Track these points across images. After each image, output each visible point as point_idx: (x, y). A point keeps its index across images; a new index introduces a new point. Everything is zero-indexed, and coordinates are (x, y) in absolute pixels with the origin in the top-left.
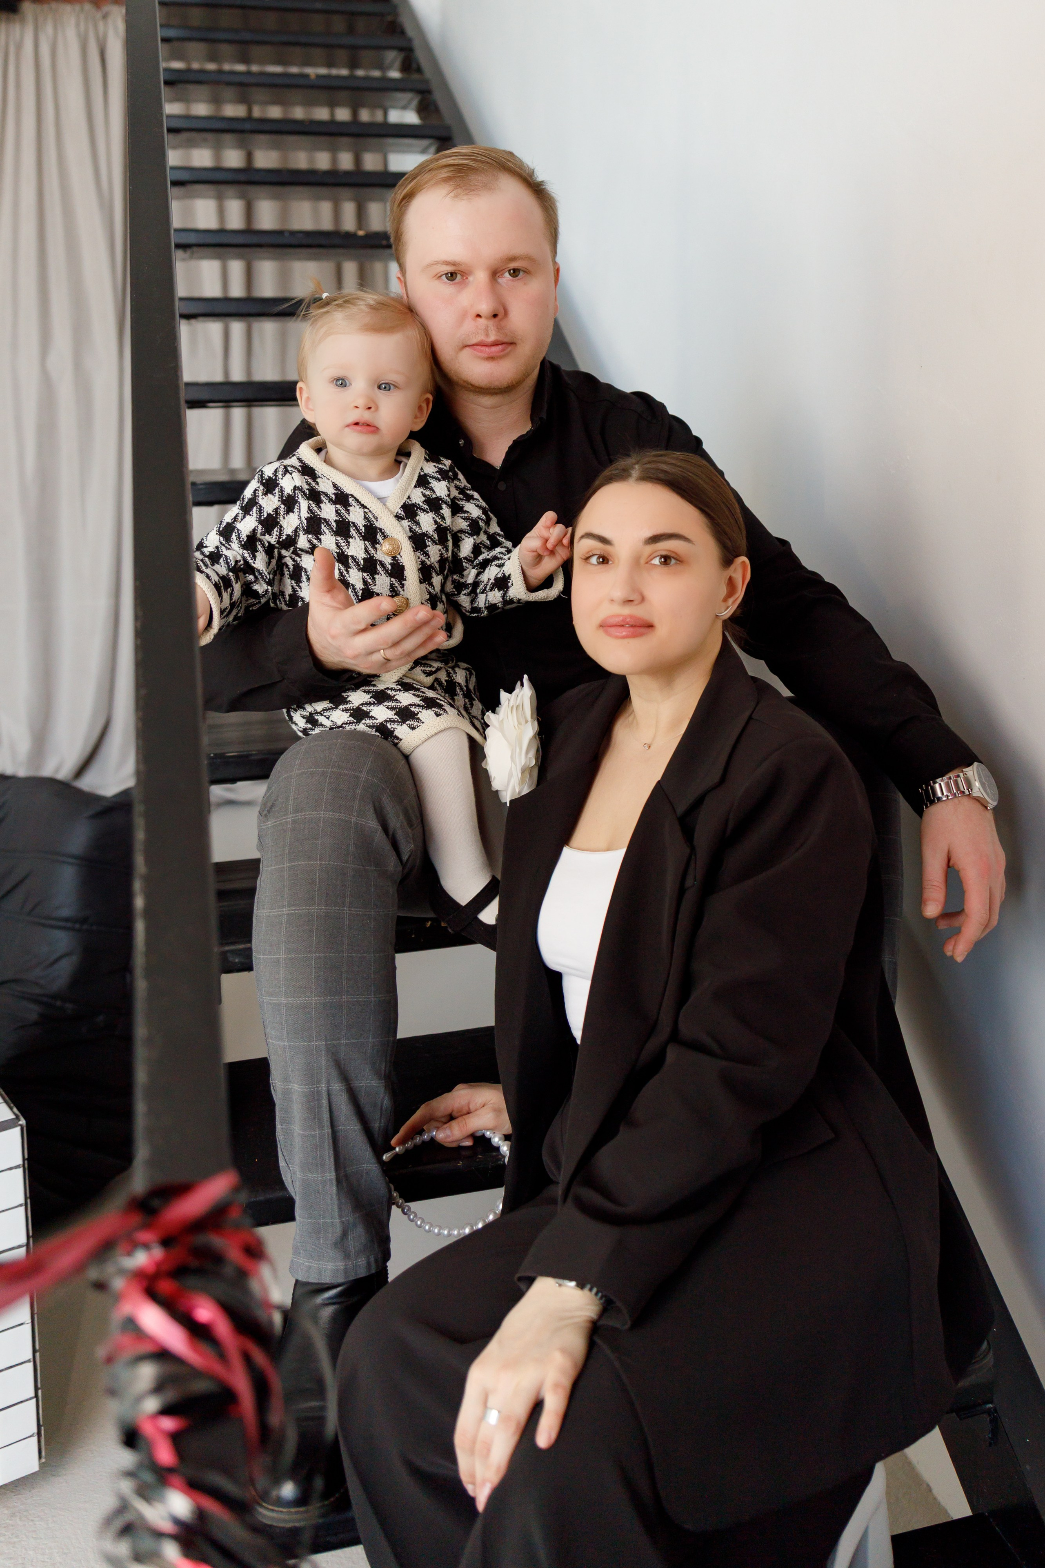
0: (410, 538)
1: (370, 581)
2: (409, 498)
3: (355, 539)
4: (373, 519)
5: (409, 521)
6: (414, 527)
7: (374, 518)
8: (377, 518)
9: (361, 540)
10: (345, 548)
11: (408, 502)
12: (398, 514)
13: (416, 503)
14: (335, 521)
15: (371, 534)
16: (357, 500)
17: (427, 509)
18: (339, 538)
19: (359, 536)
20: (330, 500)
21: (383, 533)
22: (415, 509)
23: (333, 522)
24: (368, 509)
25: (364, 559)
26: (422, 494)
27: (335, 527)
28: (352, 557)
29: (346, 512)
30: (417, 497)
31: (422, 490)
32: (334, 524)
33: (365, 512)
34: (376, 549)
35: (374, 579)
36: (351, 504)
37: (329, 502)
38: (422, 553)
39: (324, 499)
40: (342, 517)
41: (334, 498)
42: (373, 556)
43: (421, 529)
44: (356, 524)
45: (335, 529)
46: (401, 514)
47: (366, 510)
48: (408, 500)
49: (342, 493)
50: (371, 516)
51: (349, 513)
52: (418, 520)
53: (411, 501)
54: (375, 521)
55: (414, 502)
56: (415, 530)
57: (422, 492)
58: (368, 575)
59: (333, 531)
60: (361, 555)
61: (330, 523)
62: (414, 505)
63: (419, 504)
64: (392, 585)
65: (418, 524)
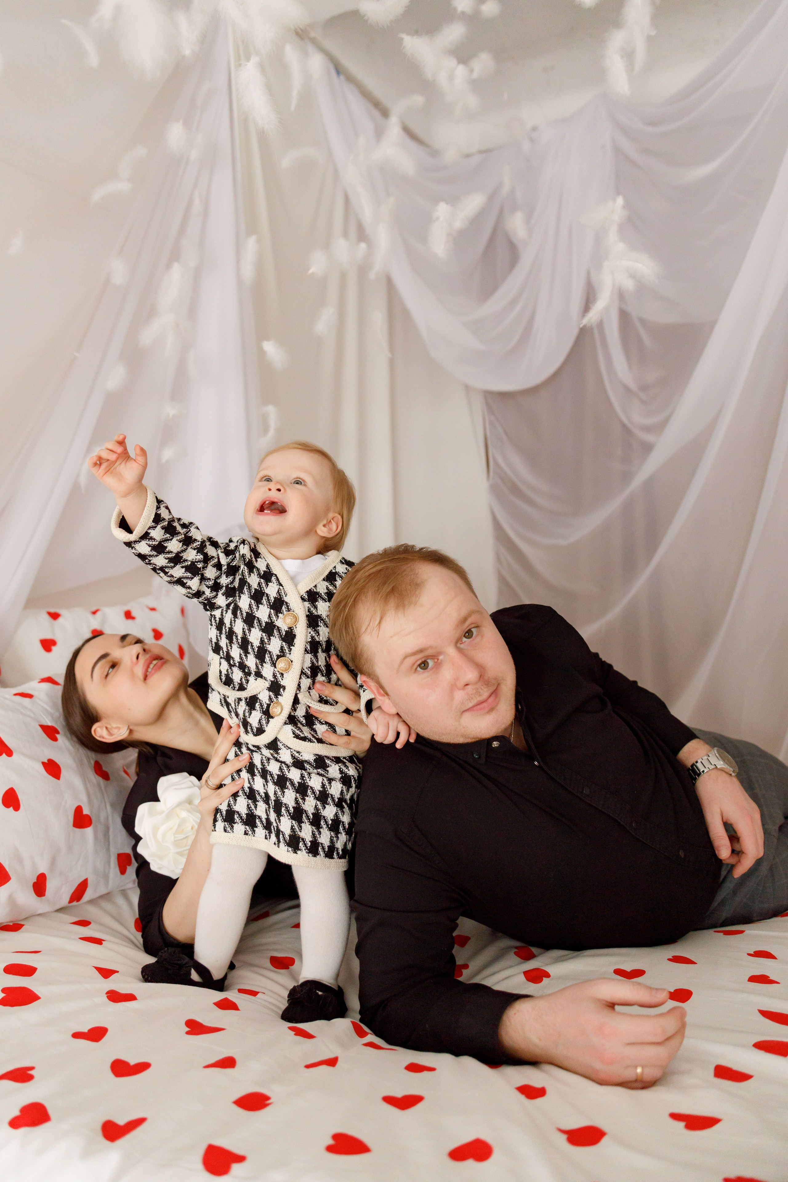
0: (307, 616)
1: (266, 641)
2: (316, 586)
3: (264, 606)
4: (283, 594)
5: (309, 603)
6: (312, 609)
7: (285, 593)
8: (287, 594)
9: (268, 608)
10: (255, 610)
11: (313, 589)
12: (302, 597)
13: (319, 592)
14: (255, 589)
15: (278, 605)
16: (278, 579)
17: (326, 599)
18: (253, 601)
19: (267, 605)
20: (259, 574)
21: (288, 606)
22: (317, 596)
23: (253, 588)
24: (283, 587)
25: (266, 623)
26: (327, 588)
27: (253, 593)
28: (258, 618)
29: (265, 586)
30: (322, 588)
31: (327, 584)
32: (253, 591)
33: (279, 588)
34: (278, 616)
35: (270, 639)
36: (272, 581)
37: (257, 575)
38: (313, 630)
39: (255, 572)
40: (261, 588)
41: (262, 574)
42: (274, 622)
43: (317, 612)
44: (269, 596)
45: (252, 594)
46: (305, 597)
47: (281, 587)
48: (314, 588)
49: (270, 572)
50: (283, 592)
51: (267, 587)
52: (317, 605)
53: (316, 589)
54: (284, 596)
55: (318, 591)
56: (312, 611)
57: (327, 586)
58: (266, 635)
59: (251, 594)
60: (265, 619)
61: (251, 589)
62: (317, 593)
63: (321, 594)
64: (282, 647)
65: (316, 607)
